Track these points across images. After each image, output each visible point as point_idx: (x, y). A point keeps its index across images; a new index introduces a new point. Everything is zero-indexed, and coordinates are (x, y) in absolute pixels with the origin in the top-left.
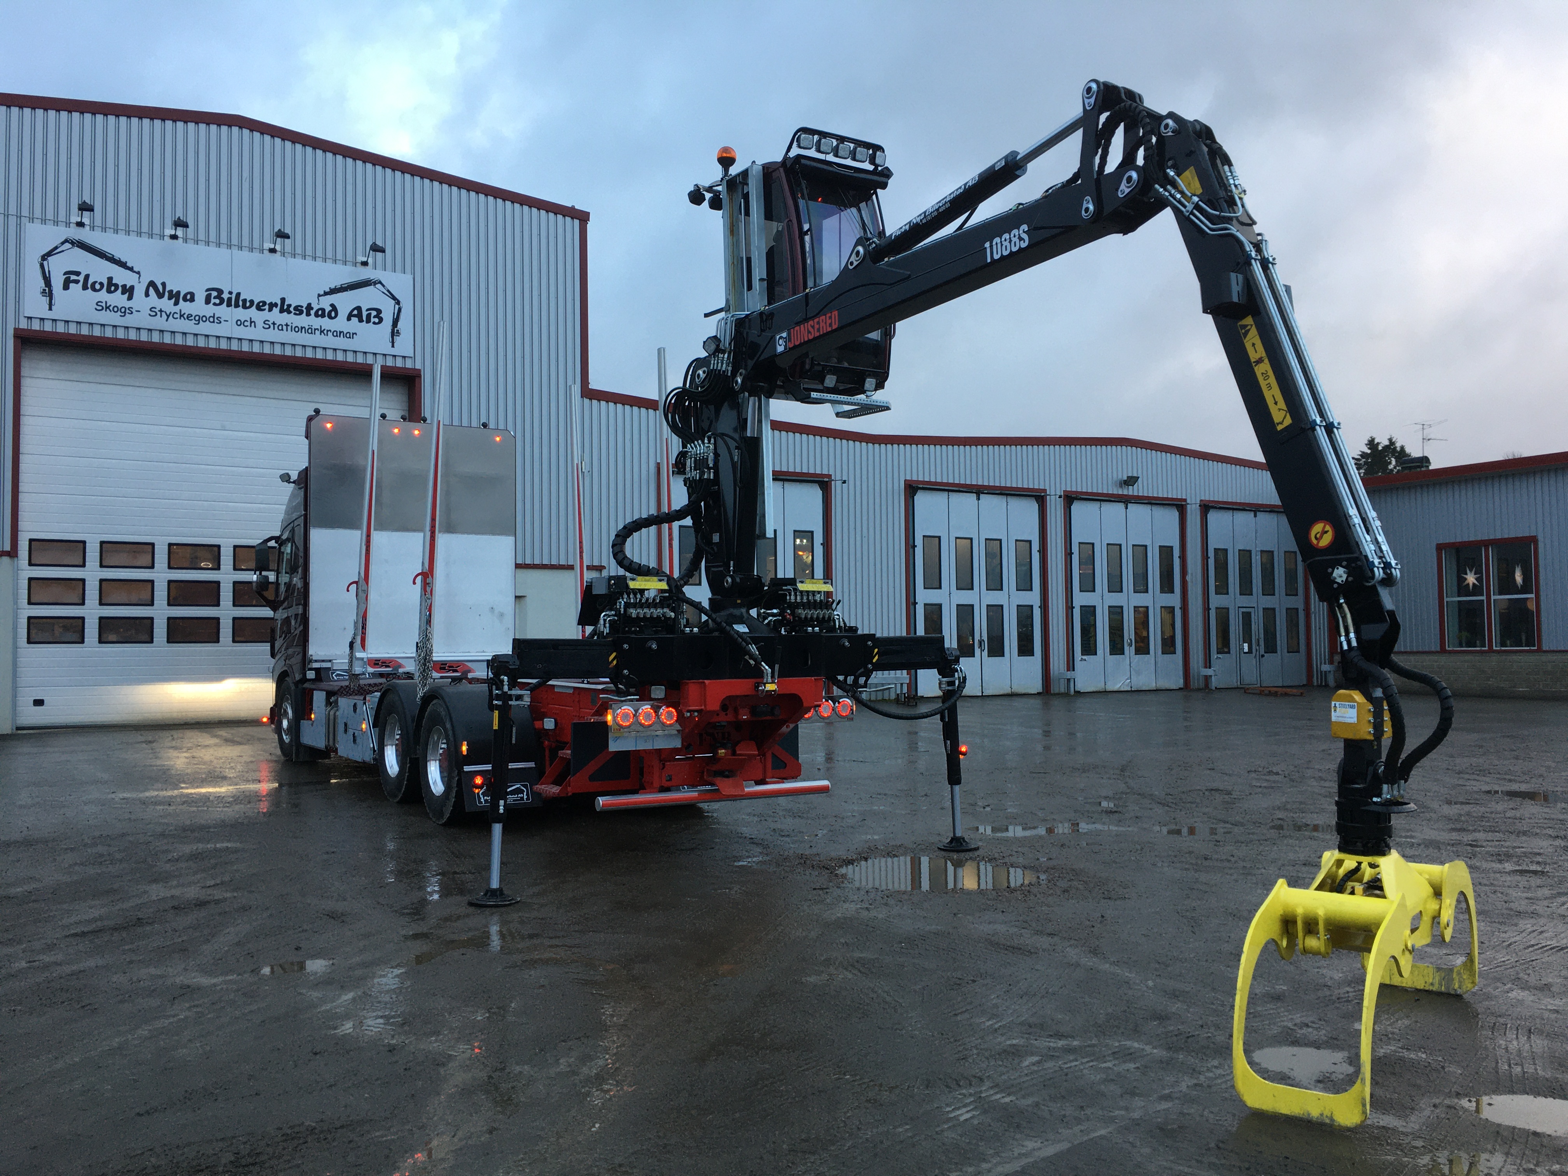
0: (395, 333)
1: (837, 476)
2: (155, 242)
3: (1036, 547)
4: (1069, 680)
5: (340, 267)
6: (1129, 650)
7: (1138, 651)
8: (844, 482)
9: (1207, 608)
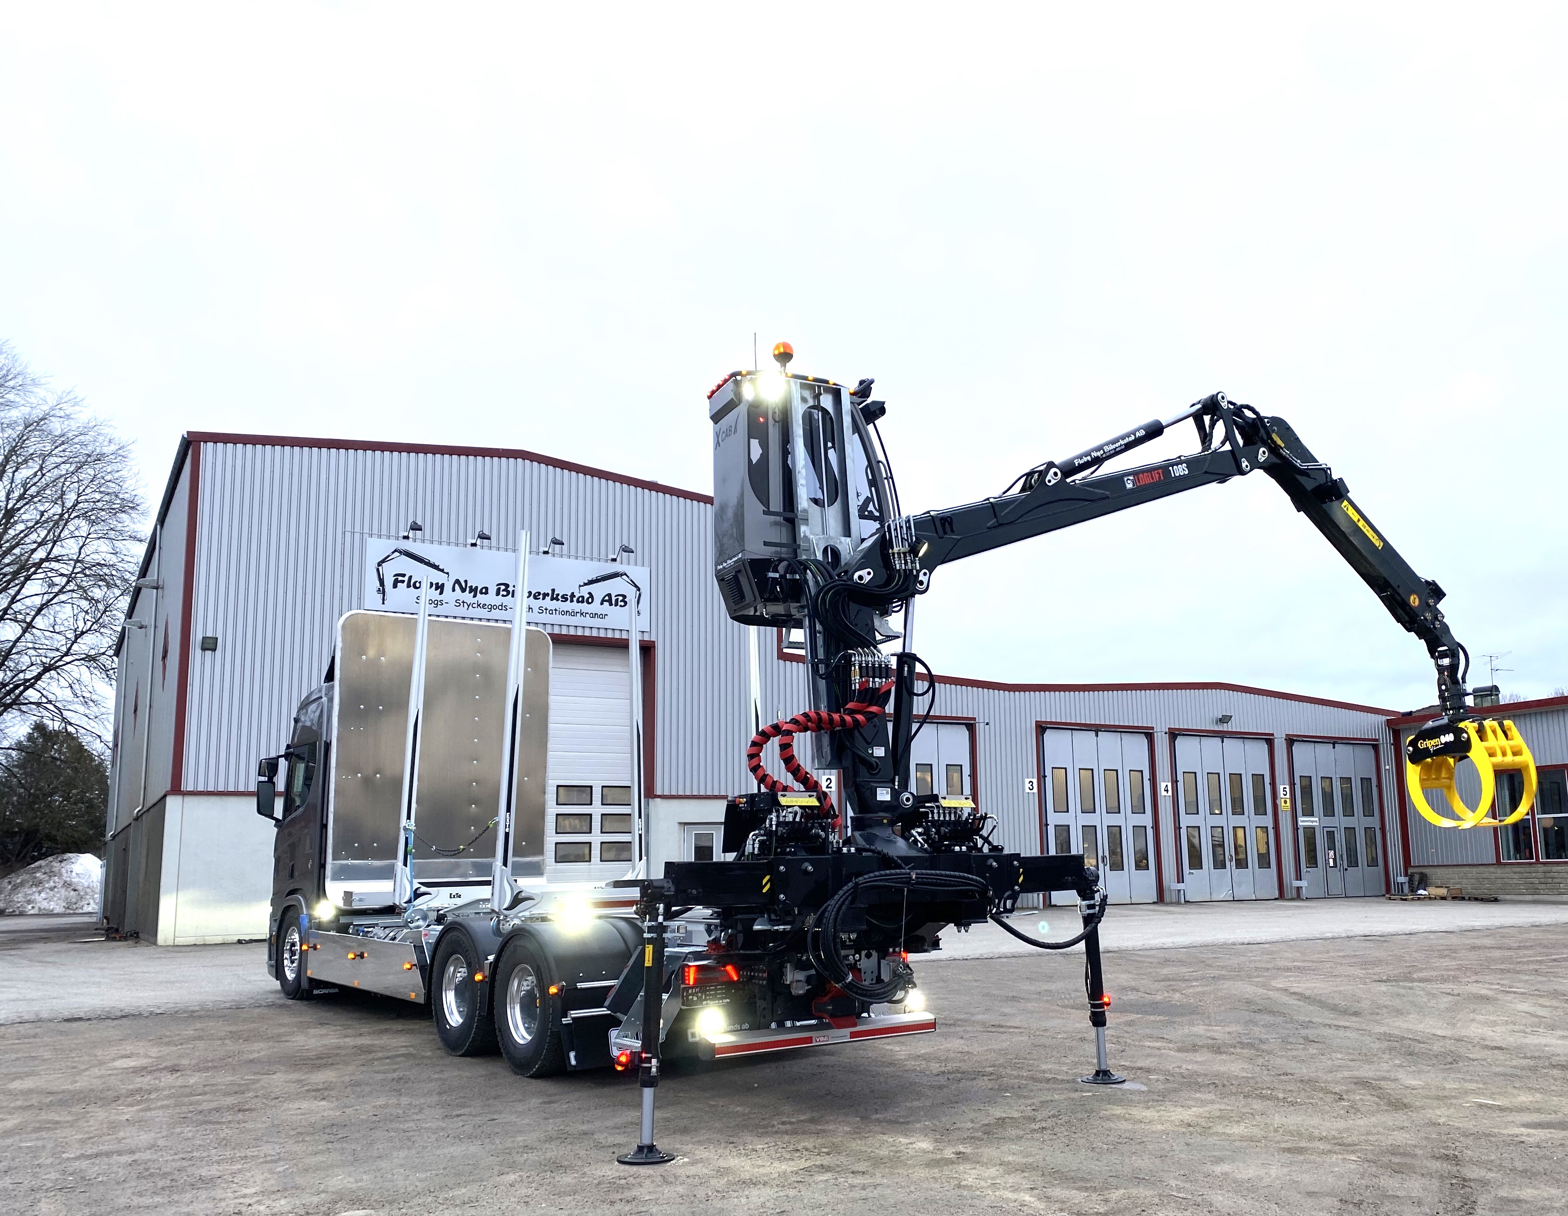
1: (980, 719)
2: (461, 548)
3: (1147, 775)
4: (1179, 891)
5: (595, 563)
6: (1231, 865)
7: (1238, 865)
8: (987, 724)
9: (1296, 828)
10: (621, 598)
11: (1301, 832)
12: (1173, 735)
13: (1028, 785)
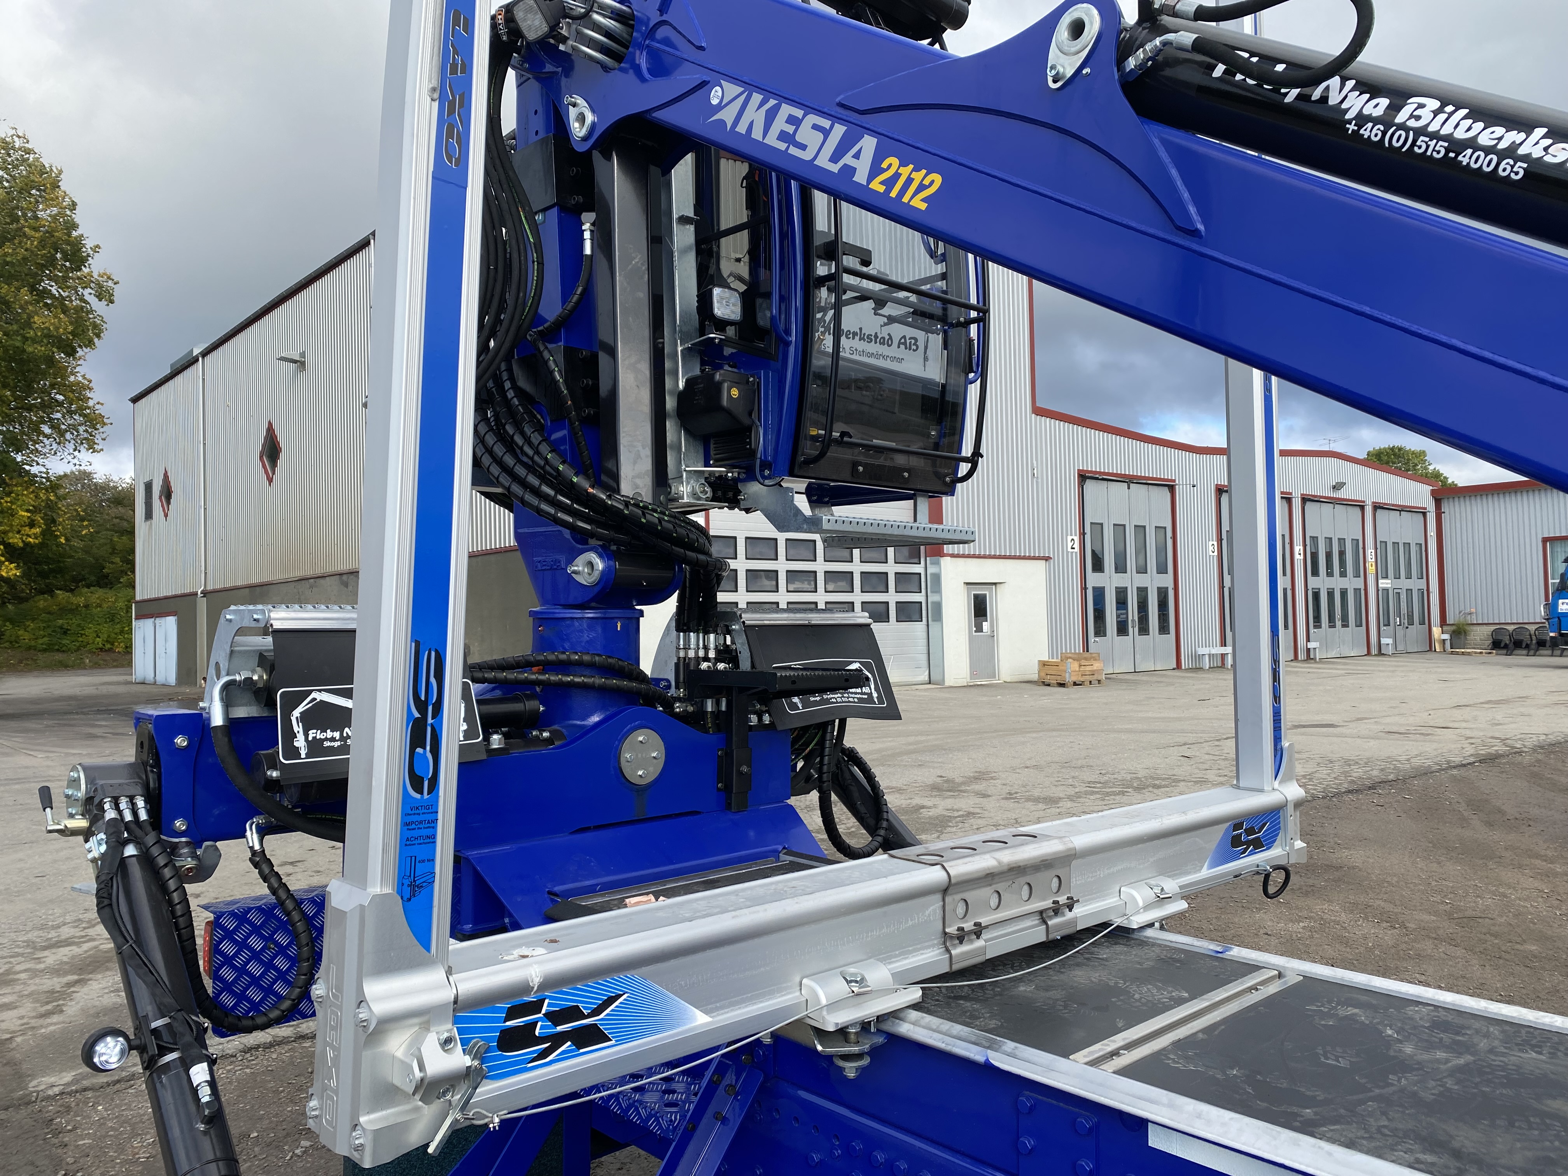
0: (926, 359)
1: (1179, 481)
6: (1339, 623)
7: (1343, 626)
8: (1194, 486)
9: (1378, 590)
10: (913, 341)
11: (1380, 593)
12: (1305, 499)
13: (1211, 548)
